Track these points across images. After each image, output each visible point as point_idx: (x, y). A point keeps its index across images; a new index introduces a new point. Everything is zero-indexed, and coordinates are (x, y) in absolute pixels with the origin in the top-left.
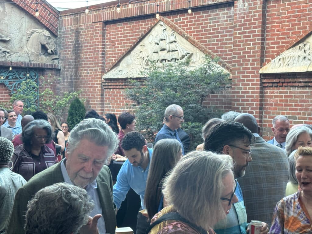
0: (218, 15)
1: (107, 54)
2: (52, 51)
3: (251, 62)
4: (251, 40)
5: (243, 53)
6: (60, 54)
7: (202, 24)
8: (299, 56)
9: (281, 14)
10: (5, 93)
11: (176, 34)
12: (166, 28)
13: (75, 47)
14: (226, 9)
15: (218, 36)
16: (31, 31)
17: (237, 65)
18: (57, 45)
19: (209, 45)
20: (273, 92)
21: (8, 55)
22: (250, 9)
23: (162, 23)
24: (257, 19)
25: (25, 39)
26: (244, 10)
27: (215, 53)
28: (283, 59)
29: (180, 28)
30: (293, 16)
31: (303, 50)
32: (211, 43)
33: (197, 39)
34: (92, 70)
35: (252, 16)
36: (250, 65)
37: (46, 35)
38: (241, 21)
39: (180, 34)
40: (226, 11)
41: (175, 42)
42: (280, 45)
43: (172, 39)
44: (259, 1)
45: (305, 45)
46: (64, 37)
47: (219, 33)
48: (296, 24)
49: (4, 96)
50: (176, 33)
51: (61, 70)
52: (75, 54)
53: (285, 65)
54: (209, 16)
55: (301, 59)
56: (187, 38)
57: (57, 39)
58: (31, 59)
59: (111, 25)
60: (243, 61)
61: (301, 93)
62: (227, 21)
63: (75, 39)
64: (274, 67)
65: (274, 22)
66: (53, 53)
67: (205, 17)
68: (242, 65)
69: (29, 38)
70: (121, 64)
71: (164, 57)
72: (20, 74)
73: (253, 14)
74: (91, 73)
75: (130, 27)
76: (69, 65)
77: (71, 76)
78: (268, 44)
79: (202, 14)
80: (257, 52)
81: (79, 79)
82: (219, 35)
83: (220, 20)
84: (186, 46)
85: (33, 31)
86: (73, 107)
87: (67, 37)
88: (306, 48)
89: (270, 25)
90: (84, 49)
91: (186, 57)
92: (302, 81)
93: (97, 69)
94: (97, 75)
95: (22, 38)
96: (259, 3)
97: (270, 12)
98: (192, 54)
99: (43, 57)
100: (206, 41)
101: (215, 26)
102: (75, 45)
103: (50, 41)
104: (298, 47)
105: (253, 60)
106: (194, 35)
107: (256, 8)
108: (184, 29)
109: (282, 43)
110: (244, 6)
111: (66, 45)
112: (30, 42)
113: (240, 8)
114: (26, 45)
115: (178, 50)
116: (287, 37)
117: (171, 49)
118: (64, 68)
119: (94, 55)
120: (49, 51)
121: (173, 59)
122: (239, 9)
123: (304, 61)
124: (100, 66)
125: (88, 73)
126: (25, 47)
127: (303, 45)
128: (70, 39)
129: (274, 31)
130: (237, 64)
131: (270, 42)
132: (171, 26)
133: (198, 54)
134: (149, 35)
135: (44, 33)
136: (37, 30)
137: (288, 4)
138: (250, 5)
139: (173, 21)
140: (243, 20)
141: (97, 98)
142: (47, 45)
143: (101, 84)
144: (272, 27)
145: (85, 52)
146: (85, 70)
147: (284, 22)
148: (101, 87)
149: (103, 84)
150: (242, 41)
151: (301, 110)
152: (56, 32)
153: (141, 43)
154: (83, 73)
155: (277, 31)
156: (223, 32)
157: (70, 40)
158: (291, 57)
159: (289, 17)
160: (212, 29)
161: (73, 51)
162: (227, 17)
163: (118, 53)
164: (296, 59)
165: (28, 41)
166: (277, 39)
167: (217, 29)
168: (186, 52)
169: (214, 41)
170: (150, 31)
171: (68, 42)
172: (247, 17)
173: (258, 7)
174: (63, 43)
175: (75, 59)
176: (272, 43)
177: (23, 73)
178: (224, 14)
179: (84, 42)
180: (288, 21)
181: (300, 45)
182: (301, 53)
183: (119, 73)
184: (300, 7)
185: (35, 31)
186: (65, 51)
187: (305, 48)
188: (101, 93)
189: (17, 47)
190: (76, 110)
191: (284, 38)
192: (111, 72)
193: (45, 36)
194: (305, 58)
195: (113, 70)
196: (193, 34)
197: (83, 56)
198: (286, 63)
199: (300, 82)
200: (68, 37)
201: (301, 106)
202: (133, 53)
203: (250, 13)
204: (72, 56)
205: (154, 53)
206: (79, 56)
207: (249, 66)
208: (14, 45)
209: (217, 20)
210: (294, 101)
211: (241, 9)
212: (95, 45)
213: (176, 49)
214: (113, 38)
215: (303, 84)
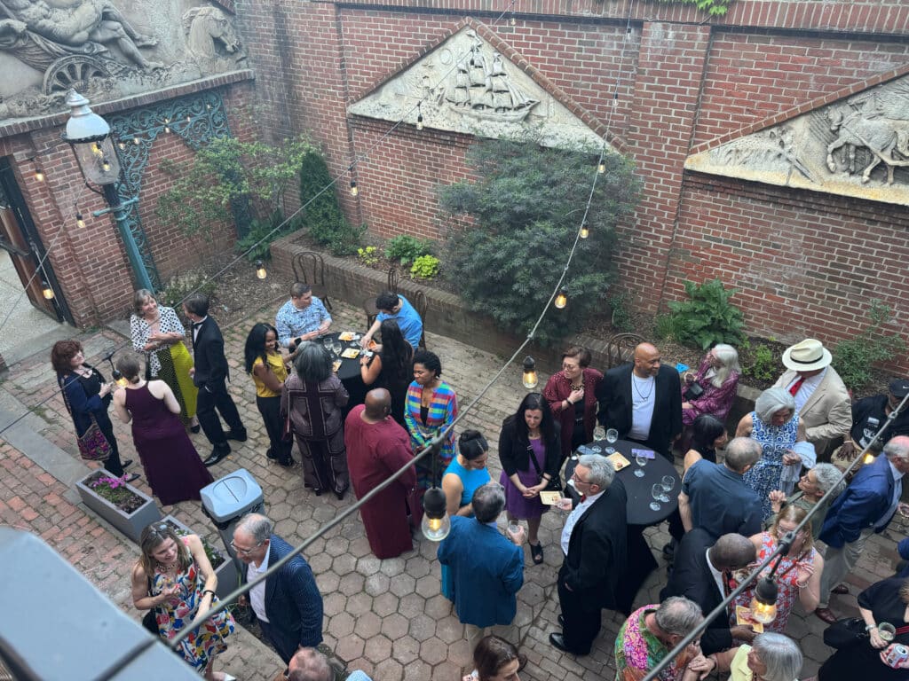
0: (597, 37)
1: (349, 66)
2: (233, 46)
3: (668, 143)
4: (673, 105)
5: (653, 125)
6: (247, 49)
7: (562, 48)
8: (769, 151)
9: (742, 64)
10: (177, 144)
11: (502, 58)
12: (481, 43)
13: (280, 43)
14: (617, 29)
15: (595, 80)
16: (188, 13)
17: (637, 144)
18: (239, 31)
19: (577, 92)
20: (702, 198)
21: (165, 74)
22: (677, 44)
23: (473, 33)
24: (691, 68)
25: (181, 31)
26: (663, 44)
27: (587, 108)
28: (737, 151)
29: (510, 47)
30: (769, 74)
31: (778, 141)
32: (580, 89)
33: (549, 75)
34: (324, 92)
35: (680, 61)
36: (666, 149)
37: (218, 18)
38: (655, 65)
39: (515, 61)
40: (617, 34)
41: (503, 74)
42: (730, 121)
43: (498, 69)
44: (701, 33)
45: (783, 132)
46: (249, 18)
47: (599, 73)
48: (772, 91)
49: (176, 150)
50: (502, 56)
51: (257, 80)
52: (282, 54)
53: (738, 161)
54: (579, 36)
55: (771, 156)
56: (529, 73)
57: (235, 20)
58: (202, 70)
59: (353, 11)
60: (651, 139)
61: (756, 208)
62: (617, 53)
63: (276, 26)
64: (717, 162)
65: (724, 77)
66: (236, 50)
67: (569, 36)
68: (648, 145)
69: (189, 28)
70: (384, 90)
71: (481, 100)
72: (193, 104)
73: (683, 56)
74: (322, 97)
75: (395, 22)
76: (271, 74)
77: (280, 95)
78: (705, 115)
79: (562, 29)
80: (684, 129)
81: (298, 103)
82: (600, 77)
83: (603, 49)
84: (525, 85)
85: (193, 12)
86: (308, 167)
87: (256, 19)
88: (787, 138)
89: (714, 81)
90: (301, 51)
91: (528, 108)
92: (766, 193)
93: (335, 94)
94: (337, 104)
95: (177, 31)
96: (701, 38)
97: (717, 54)
98: (539, 103)
99: (222, 61)
100: (568, 84)
101: (591, 58)
102: (278, 37)
103: (226, 29)
104: (768, 133)
105: (672, 142)
106: (543, 67)
107: (692, 46)
108: (519, 51)
109: (735, 118)
110: (666, 36)
111: (258, 35)
112: (192, 37)
113: (656, 38)
114: (187, 43)
115: (511, 90)
116: (748, 110)
117: (495, 88)
118: (263, 78)
119: (323, 65)
120: (229, 48)
121: (500, 108)
122: (653, 41)
123: (777, 161)
124: (340, 89)
125: (316, 96)
126: (186, 47)
127: (780, 132)
128: (265, 25)
129: (720, 93)
130: (637, 141)
131: (709, 112)
132: (494, 43)
133: (551, 105)
134: (441, 48)
135: (213, 14)
136: (198, 9)
137: (761, 49)
138: (678, 36)
139: (494, 29)
140: (659, 63)
141: (341, 144)
142: (222, 38)
143: (347, 121)
144: (717, 85)
145: (304, 57)
146: (307, 90)
147: (746, 80)
148: (347, 126)
149: (351, 121)
150: (654, 104)
151: (751, 234)
152: (232, 6)
153: (424, 61)
154: (305, 94)
155: (728, 94)
156: (608, 74)
157: (267, 25)
158: (752, 151)
159: (758, 74)
160: (584, 63)
161: (276, 48)
162: (620, 46)
163: (373, 69)
164: (763, 155)
165: (187, 34)
166: (725, 109)
167: (596, 65)
168: (527, 100)
169: (587, 86)
170: (443, 42)
171: (262, 30)
172: (670, 59)
173: (696, 45)
174: (250, 29)
175: (284, 65)
176: (712, 115)
177: (196, 102)
178: (612, 38)
179: (298, 36)
180: (754, 81)
181: (774, 130)
182: (773, 146)
183: (383, 109)
184: (787, 59)
185: (197, 12)
186: (258, 46)
187: (783, 137)
188: (348, 135)
189: (172, 51)
190: (314, 172)
191: (740, 111)
192: (363, 103)
193: (216, 20)
194: (780, 155)
195: (369, 99)
196: (539, 64)
197: (300, 62)
198: (741, 159)
199: (763, 194)
200: (260, 19)
201: (753, 228)
202: (407, 75)
203: (677, 52)
204: (275, 59)
205: (458, 87)
206: (290, 60)
207: (663, 150)
208: (166, 49)
209: (595, 47)
210: (740, 219)
211: (658, 41)
212: (324, 48)
213: (506, 89)
214: (358, 37)
215: (766, 198)
